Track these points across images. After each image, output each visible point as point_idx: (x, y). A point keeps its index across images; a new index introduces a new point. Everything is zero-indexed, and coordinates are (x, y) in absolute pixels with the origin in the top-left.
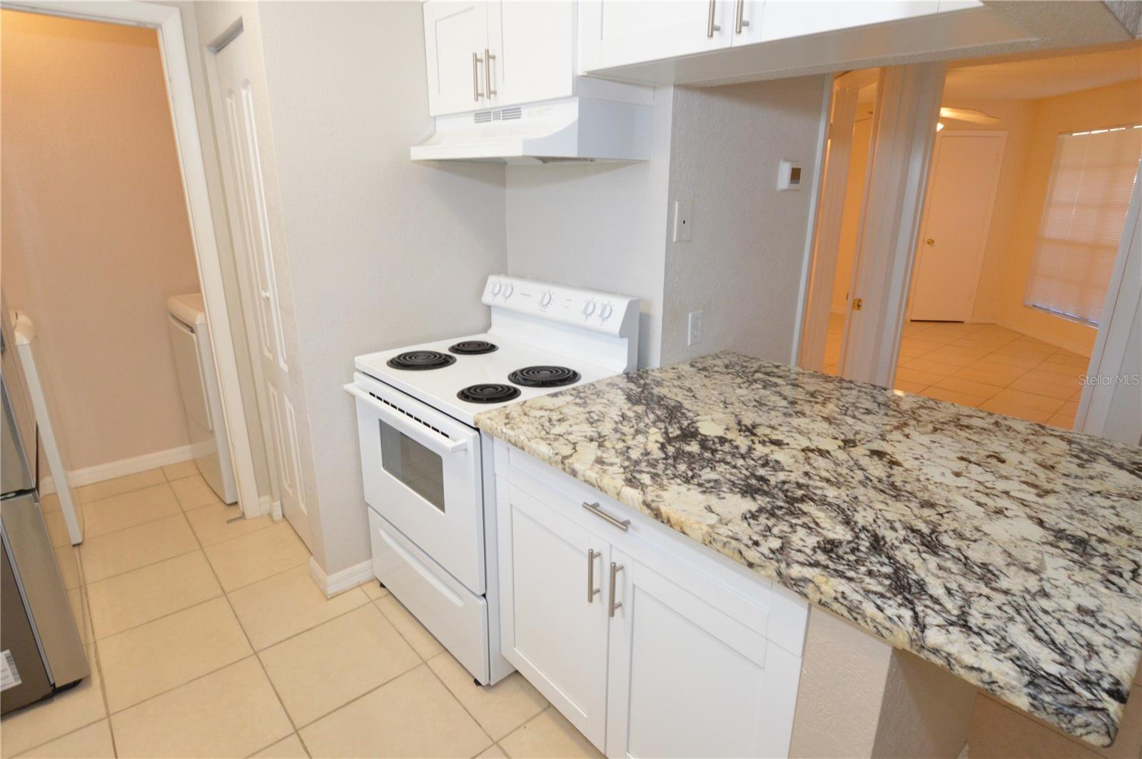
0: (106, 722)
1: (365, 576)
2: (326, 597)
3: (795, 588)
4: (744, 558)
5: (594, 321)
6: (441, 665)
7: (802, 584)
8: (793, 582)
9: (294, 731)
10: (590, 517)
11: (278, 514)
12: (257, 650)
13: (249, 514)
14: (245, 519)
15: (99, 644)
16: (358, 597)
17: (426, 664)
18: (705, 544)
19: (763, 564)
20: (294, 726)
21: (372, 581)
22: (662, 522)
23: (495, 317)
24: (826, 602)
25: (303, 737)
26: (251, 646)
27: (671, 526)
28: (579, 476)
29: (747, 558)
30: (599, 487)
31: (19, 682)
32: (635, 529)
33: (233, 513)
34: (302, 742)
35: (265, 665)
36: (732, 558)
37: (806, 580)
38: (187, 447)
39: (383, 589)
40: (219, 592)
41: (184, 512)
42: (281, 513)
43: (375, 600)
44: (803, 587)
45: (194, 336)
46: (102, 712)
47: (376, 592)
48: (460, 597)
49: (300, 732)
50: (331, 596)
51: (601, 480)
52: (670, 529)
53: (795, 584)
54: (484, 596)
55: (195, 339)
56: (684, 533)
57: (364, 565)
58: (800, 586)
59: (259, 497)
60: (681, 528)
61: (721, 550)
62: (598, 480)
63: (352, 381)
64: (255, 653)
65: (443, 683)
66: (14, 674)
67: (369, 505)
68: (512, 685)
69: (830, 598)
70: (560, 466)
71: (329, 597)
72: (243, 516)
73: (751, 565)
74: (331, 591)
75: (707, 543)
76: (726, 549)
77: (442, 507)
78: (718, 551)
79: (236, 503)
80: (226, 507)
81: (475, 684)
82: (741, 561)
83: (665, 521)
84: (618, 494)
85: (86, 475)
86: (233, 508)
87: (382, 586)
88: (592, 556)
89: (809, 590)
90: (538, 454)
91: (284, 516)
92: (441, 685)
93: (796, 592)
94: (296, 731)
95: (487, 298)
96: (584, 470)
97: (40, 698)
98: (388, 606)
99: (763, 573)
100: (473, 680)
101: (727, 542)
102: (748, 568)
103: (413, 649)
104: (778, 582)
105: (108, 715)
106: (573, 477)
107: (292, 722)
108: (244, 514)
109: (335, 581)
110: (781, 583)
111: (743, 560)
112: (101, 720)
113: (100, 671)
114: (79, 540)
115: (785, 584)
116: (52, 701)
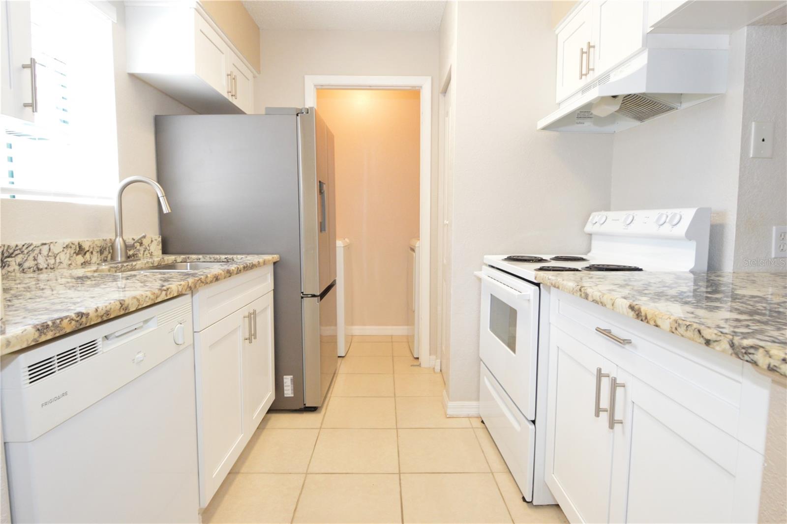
0: (318, 430)
1: (473, 412)
2: (446, 416)
3: (746, 357)
4: (703, 337)
5: (666, 230)
6: (503, 479)
7: (752, 351)
8: (744, 351)
9: (398, 472)
10: (602, 339)
11: (438, 369)
12: (398, 427)
13: (423, 365)
14: (420, 367)
15: (331, 399)
16: (465, 422)
17: (493, 474)
18: (673, 332)
19: (718, 339)
20: (399, 470)
21: (477, 417)
22: (642, 320)
23: (595, 244)
24: (775, 366)
25: (402, 478)
26: (396, 424)
27: (648, 322)
28: (590, 298)
29: (705, 336)
30: (601, 303)
31: (293, 396)
32: (635, 347)
33: (416, 362)
34: (400, 480)
35: (399, 435)
36: (693, 340)
37: (756, 348)
38: (406, 327)
39: (482, 424)
40: (393, 395)
41: (393, 356)
42: (439, 368)
43: (475, 428)
44: (753, 354)
45: (414, 254)
46: (319, 425)
47: (477, 423)
48: (520, 424)
49: (401, 475)
50: (449, 416)
51: (603, 297)
52: (647, 324)
53: (746, 353)
54: (534, 422)
55: (414, 255)
56: (657, 326)
57: (474, 403)
58: (750, 354)
59: (430, 355)
60: (655, 322)
61: (684, 333)
62: (601, 297)
63: (481, 270)
64: (397, 428)
65: (499, 490)
66: (292, 390)
67: (481, 360)
68: (552, 512)
69: (779, 360)
70: (579, 293)
71: (448, 416)
72: (419, 365)
73: (708, 342)
74: (450, 412)
75: (674, 330)
76: (688, 332)
77: (514, 351)
78: (682, 336)
79: (418, 358)
80: (414, 360)
81: (522, 500)
82: (699, 341)
83: (644, 318)
84: (613, 305)
85: (357, 330)
86: (415, 360)
87: (483, 422)
88: (600, 375)
89: (759, 356)
90: (567, 289)
91: (441, 371)
92: (497, 490)
93: (747, 361)
94: (400, 473)
95: (589, 228)
96: (593, 292)
97: (298, 408)
98: (481, 433)
99: (718, 348)
100: (522, 496)
101: (689, 325)
102: (706, 347)
103: (488, 463)
104: (731, 354)
105: (320, 428)
106: (586, 300)
107: (399, 468)
108: (420, 364)
109: (454, 407)
110: (734, 355)
111: (702, 339)
112: (317, 429)
113: (326, 409)
114: (343, 355)
115: (737, 355)
116: (303, 413)
